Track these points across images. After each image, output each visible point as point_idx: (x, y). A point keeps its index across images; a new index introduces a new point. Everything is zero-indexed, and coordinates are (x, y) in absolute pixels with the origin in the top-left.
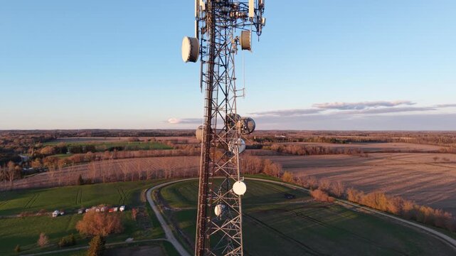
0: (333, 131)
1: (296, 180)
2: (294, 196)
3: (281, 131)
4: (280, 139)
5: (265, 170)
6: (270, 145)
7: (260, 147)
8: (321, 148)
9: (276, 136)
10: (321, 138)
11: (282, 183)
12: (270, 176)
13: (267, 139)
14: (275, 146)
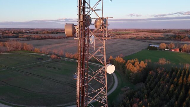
0: (50, 29)
1: (41, 51)
2: (42, 59)
3: (26, 29)
4: (27, 33)
5: (24, 48)
6: (23, 36)
7: (17, 37)
8: (48, 36)
9: (24, 31)
10: (47, 32)
11: (35, 54)
12: (28, 50)
13: (20, 33)
14: (25, 36)
